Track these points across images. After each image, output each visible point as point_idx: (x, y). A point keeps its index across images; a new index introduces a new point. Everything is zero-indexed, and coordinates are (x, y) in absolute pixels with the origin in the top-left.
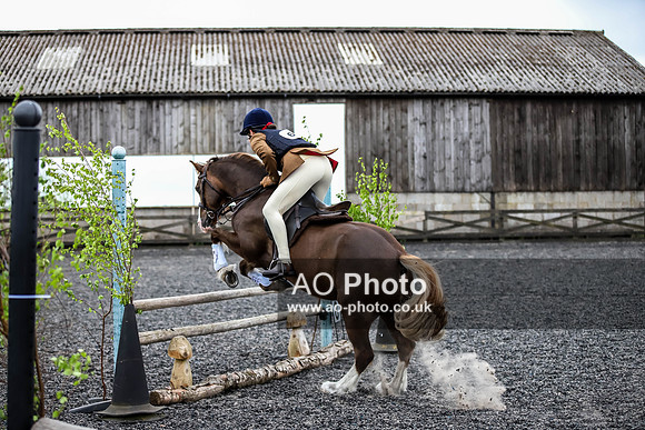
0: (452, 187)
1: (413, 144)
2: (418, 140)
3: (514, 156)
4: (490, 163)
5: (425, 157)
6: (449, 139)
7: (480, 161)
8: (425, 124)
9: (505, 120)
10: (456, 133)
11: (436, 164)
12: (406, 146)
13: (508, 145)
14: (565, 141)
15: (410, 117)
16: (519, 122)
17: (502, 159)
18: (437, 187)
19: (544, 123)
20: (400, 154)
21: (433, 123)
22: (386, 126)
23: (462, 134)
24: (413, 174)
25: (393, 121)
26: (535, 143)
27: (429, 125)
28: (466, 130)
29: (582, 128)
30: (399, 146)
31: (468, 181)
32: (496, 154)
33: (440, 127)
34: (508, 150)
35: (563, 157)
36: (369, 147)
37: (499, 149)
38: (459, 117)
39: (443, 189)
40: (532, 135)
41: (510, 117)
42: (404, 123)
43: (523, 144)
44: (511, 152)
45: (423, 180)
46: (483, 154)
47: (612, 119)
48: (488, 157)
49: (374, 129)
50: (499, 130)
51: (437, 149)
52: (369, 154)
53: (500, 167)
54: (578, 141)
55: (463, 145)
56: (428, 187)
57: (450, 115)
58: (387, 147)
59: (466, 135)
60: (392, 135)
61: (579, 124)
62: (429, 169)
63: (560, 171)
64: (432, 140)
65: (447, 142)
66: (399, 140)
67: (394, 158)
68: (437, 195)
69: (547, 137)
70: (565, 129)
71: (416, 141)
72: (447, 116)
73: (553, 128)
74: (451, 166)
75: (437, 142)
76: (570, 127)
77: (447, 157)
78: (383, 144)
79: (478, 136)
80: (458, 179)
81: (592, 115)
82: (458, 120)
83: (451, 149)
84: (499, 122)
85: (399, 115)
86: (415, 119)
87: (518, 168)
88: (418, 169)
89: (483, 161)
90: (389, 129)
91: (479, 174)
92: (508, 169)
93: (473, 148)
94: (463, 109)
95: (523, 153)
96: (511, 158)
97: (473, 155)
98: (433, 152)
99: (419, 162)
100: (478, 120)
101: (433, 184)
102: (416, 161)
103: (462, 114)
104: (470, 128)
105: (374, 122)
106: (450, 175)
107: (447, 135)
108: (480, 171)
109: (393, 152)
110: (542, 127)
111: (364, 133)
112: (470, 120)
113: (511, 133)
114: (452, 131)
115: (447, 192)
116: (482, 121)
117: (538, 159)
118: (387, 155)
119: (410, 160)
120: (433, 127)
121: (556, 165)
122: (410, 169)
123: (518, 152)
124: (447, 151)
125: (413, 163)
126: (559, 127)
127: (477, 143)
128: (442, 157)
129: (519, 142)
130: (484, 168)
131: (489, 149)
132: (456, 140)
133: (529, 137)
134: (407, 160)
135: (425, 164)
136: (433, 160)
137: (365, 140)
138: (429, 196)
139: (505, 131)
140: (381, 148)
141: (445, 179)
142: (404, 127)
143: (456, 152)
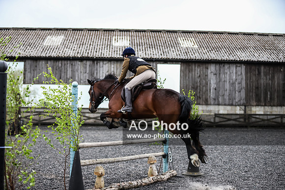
0: (227, 103)
1: (210, 83)
2: (213, 82)
3: (255, 89)
4: (244, 93)
5: (215, 89)
6: (226, 81)
7: (240, 92)
8: (216, 74)
9: (251, 74)
10: (230, 79)
11: (220, 92)
12: (207, 84)
13: (253, 85)
14: (278, 84)
15: (209, 71)
16: (258, 75)
17: (250, 91)
18: (220, 103)
19: (269, 75)
20: (204, 88)
21: (220, 74)
22: (198, 75)
23: (232, 79)
24: (210, 97)
25: (202, 72)
26: (265, 84)
27: (218, 75)
28: (234, 77)
30: (204, 84)
31: (234, 100)
32: (247, 89)
33: (222, 76)
34: (253, 87)
35: (277, 91)
36: (191, 84)
37: (249, 86)
38: (231, 72)
39: (223, 104)
40: (264, 80)
41: (254, 73)
42: (206, 74)
44: (254, 88)
45: (214, 99)
46: (241, 89)
48: (243, 90)
49: (193, 76)
50: (249, 78)
51: (221, 86)
52: (191, 87)
53: (249, 94)
55: (233, 84)
56: (216, 103)
57: (227, 71)
58: (199, 84)
59: (234, 80)
60: (201, 79)
62: (217, 94)
63: (276, 97)
64: (218, 83)
65: (225, 83)
66: (204, 82)
67: (201, 89)
68: (220, 106)
69: (270, 82)
70: (278, 78)
71: (212, 82)
72: (226, 71)
73: (273, 78)
74: (227, 93)
75: (221, 83)
77: (225, 89)
78: (197, 83)
79: (240, 80)
80: (230, 99)
82: (231, 73)
83: (227, 86)
84: (249, 75)
85: (204, 70)
86: (212, 72)
87: (257, 95)
88: (212, 95)
89: (242, 92)
90: (200, 76)
91: (239, 98)
92: (252, 96)
93: (237, 86)
94: (233, 68)
95: (259, 88)
96: (254, 91)
97: (237, 88)
98: (219, 87)
99: (213, 92)
100: (239, 73)
101: (219, 101)
102: (211, 91)
103: (233, 71)
104: (236, 77)
105: (193, 73)
106: (227, 98)
107: (226, 79)
108: (240, 96)
109: (201, 86)
110: (268, 77)
111: (189, 78)
112: (236, 73)
113: (254, 79)
114: (228, 78)
115: (225, 105)
116: (241, 74)
117: (266, 91)
118: (199, 88)
119: (209, 91)
120: (220, 75)
121: (274, 94)
122: (209, 94)
123: (257, 88)
124: (226, 87)
125: (210, 92)
126: (276, 77)
127: (239, 83)
128: (223, 89)
129: (258, 83)
130: (242, 95)
131: (244, 86)
132: (229, 82)
133: (262, 81)
134: (207, 91)
135: (216, 92)
136: (219, 91)
137: (189, 81)
138: (217, 106)
139: (252, 79)
140: (196, 85)
141: (224, 99)
142: (207, 76)
143: (229, 88)
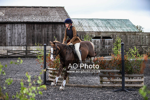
0: (16, 45)
4: (26, 39)
6: (16, 33)
9: (30, 29)
10: (18, 32)
12: (6, 35)
13: (30, 34)
14: (45, 34)
15: (7, 28)
16: (33, 29)
17: (29, 38)
19: (39, 29)
20: (4, 37)
22: (1, 30)
24: (7, 41)
25: (3, 29)
27: (11, 30)
28: (20, 31)
29: (49, 30)
30: (4, 35)
31: (20, 43)
32: (27, 37)
33: (14, 30)
35: (44, 37)
39: (14, 45)
40: (36, 32)
42: (5, 29)
43: (34, 34)
44: (31, 36)
45: (10, 43)
46: (24, 37)
47: (56, 28)
50: (28, 31)
51: (13, 36)
53: (28, 40)
54: (48, 34)
55: (19, 35)
56: (11, 45)
60: (2, 32)
61: (48, 29)
63: (43, 41)
69: (40, 33)
70: (45, 31)
71: (8, 34)
72: (16, 28)
73: (41, 31)
74: (16, 40)
75: (13, 34)
76: (46, 30)
79: (23, 32)
80: (18, 43)
81: (52, 27)
82: (18, 29)
83: (16, 36)
84: (28, 29)
85: (4, 27)
87: (33, 40)
88: (8, 40)
89: (24, 39)
92: (30, 41)
93: (22, 35)
94: (20, 26)
95: (34, 37)
96: (31, 38)
97: (22, 37)
98: (12, 36)
100: (23, 29)
102: (8, 39)
106: (16, 42)
108: (23, 41)
109: (2, 36)
112: (21, 29)
117: (38, 38)
119: (6, 38)
121: (42, 39)
125: (7, 39)
126: (43, 30)
129: (33, 34)
133: (36, 33)
135: (10, 39)
136: (12, 38)
138: (11, 47)
139: (30, 31)
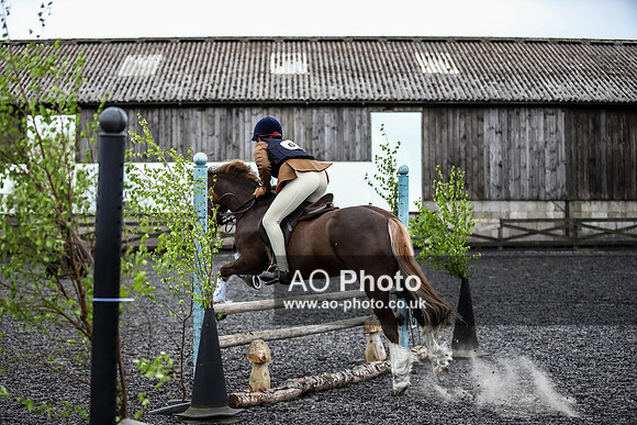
0: (527, 195)
1: (489, 152)
2: (494, 149)
3: (588, 164)
4: (564, 172)
5: (500, 165)
6: (524, 147)
7: (554, 170)
8: (501, 132)
9: (580, 129)
10: (531, 142)
11: (511, 172)
12: (482, 155)
13: (582, 153)
15: (486, 126)
16: (593, 131)
17: (577, 168)
18: (512, 195)
19: (618, 132)
20: (476, 162)
21: (509, 131)
22: (462, 135)
23: (537, 143)
24: (489, 182)
25: (469, 128)
26: (610, 153)
27: (505, 134)
28: (541, 138)
30: (475, 155)
31: (543, 189)
32: (571, 163)
33: (515, 136)
34: (582, 158)
36: (446, 155)
37: (574, 158)
38: (535, 126)
39: (518, 197)
40: (606, 144)
41: (585, 127)
42: (480, 132)
43: (597, 153)
44: (585, 161)
45: (499, 188)
46: (558, 163)
48: (563, 166)
49: (451, 138)
50: (574, 140)
51: (512, 157)
52: (445, 161)
53: (574, 176)
55: (538, 154)
56: (503, 195)
57: (525, 124)
58: (463, 155)
59: (541, 144)
60: (468, 143)
62: (504, 176)
63: (634, 180)
64: (508, 148)
65: (522, 151)
66: (475, 149)
67: (470, 167)
68: (512, 203)
69: (621, 146)
71: (492, 149)
72: (522, 125)
73: (627, 137)
74: (526, 174)
75: (512, 151)
77: (522, 165)
78: (459, 153)
79: (553, 145)
80: (533, 187)
82: (533, 129)
83: (526, 157)
84: (573, 131)
85: (475, 123)
86: (491, 128)
87: (592, 177)
88: (494, 178)
89: (558, 170)
90: (465, 137)
91: (554, 183)
92: (582, 178)
93: (548, 157)
94: (539, 119)
95: (597, 162)
96: (586, 167)
97: (547, 162)
98: (509, 161)
99: (495, 171)
100: (553, 129)
101: (508, 192)
102: (492, 170)
103: (538, 124)
104: (545, 137)
105: (451, 130)
106: (525, 184)
107: (522, 143)
108: (555, 179)
109: (469, 160)
110: (616, 137)
111: (441, 141)
112: (545, 129)
113: (585, 142)
114: (527, 139)
115: (522, 200)
116: (557, 130)
117: (612, 169)
118: (463, 163)
119: (485, 168)
120: (509, 135)
121: (630, 174)
122: (486, 177)
123: (592, 161)
124: (523, 160)
125: (489, 171)
126: (633, 137)
127: (552, 152)
128: (517, 165)
129: (594, 150)
130: (559, 177)
131: (564, 158)
132: (531, 148)
133: (603, 146)
134: (483, 169)
135: (501, 171)
136: (509, 169)
137: (442, 148)
138: (504, 204)
139: (580, 140)
140: (457, 155)
141: (520, 187)
142: (480, 135)
143: (531, 160)
